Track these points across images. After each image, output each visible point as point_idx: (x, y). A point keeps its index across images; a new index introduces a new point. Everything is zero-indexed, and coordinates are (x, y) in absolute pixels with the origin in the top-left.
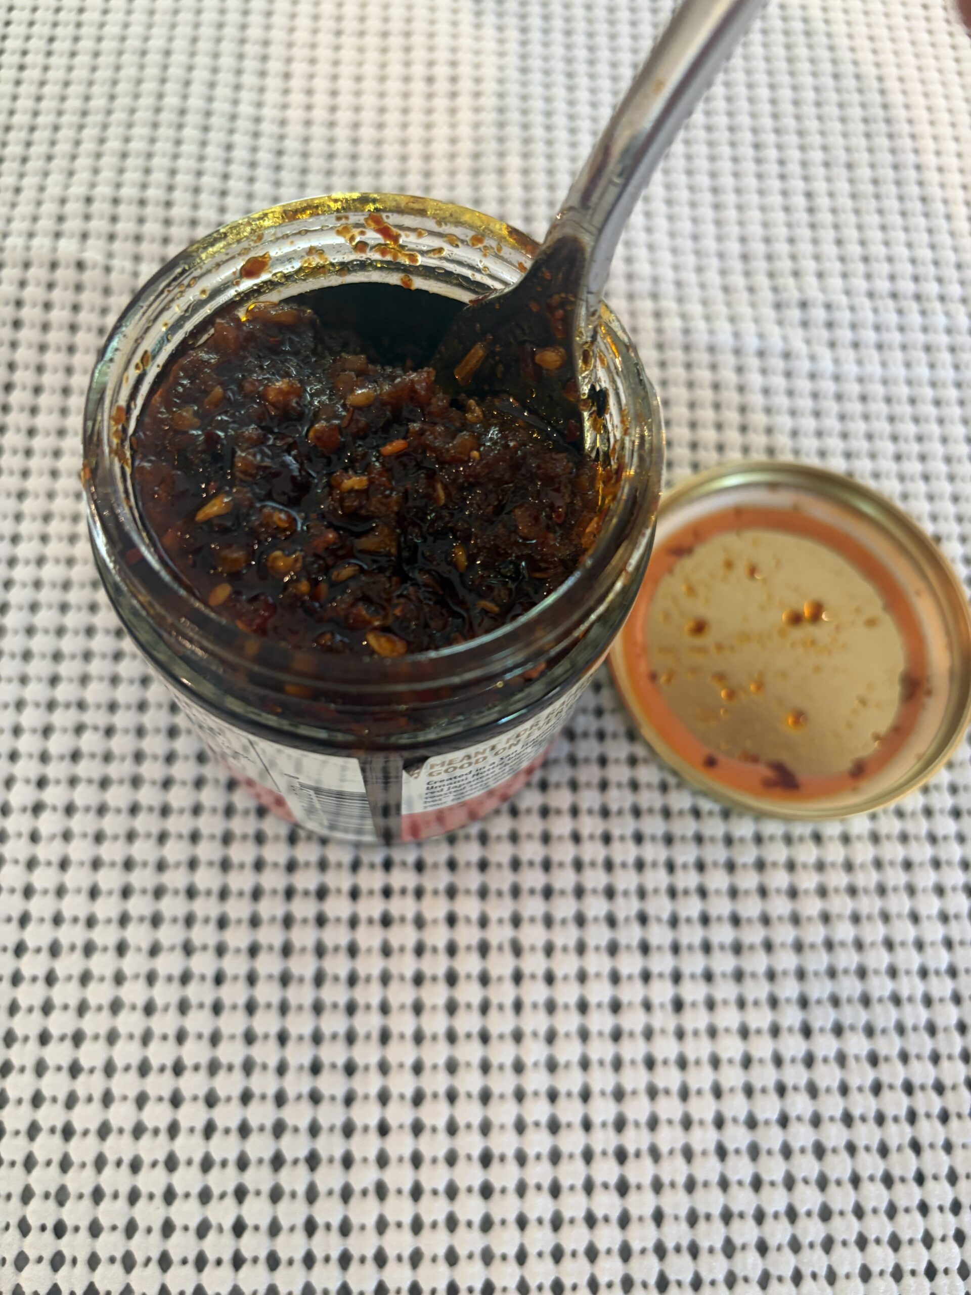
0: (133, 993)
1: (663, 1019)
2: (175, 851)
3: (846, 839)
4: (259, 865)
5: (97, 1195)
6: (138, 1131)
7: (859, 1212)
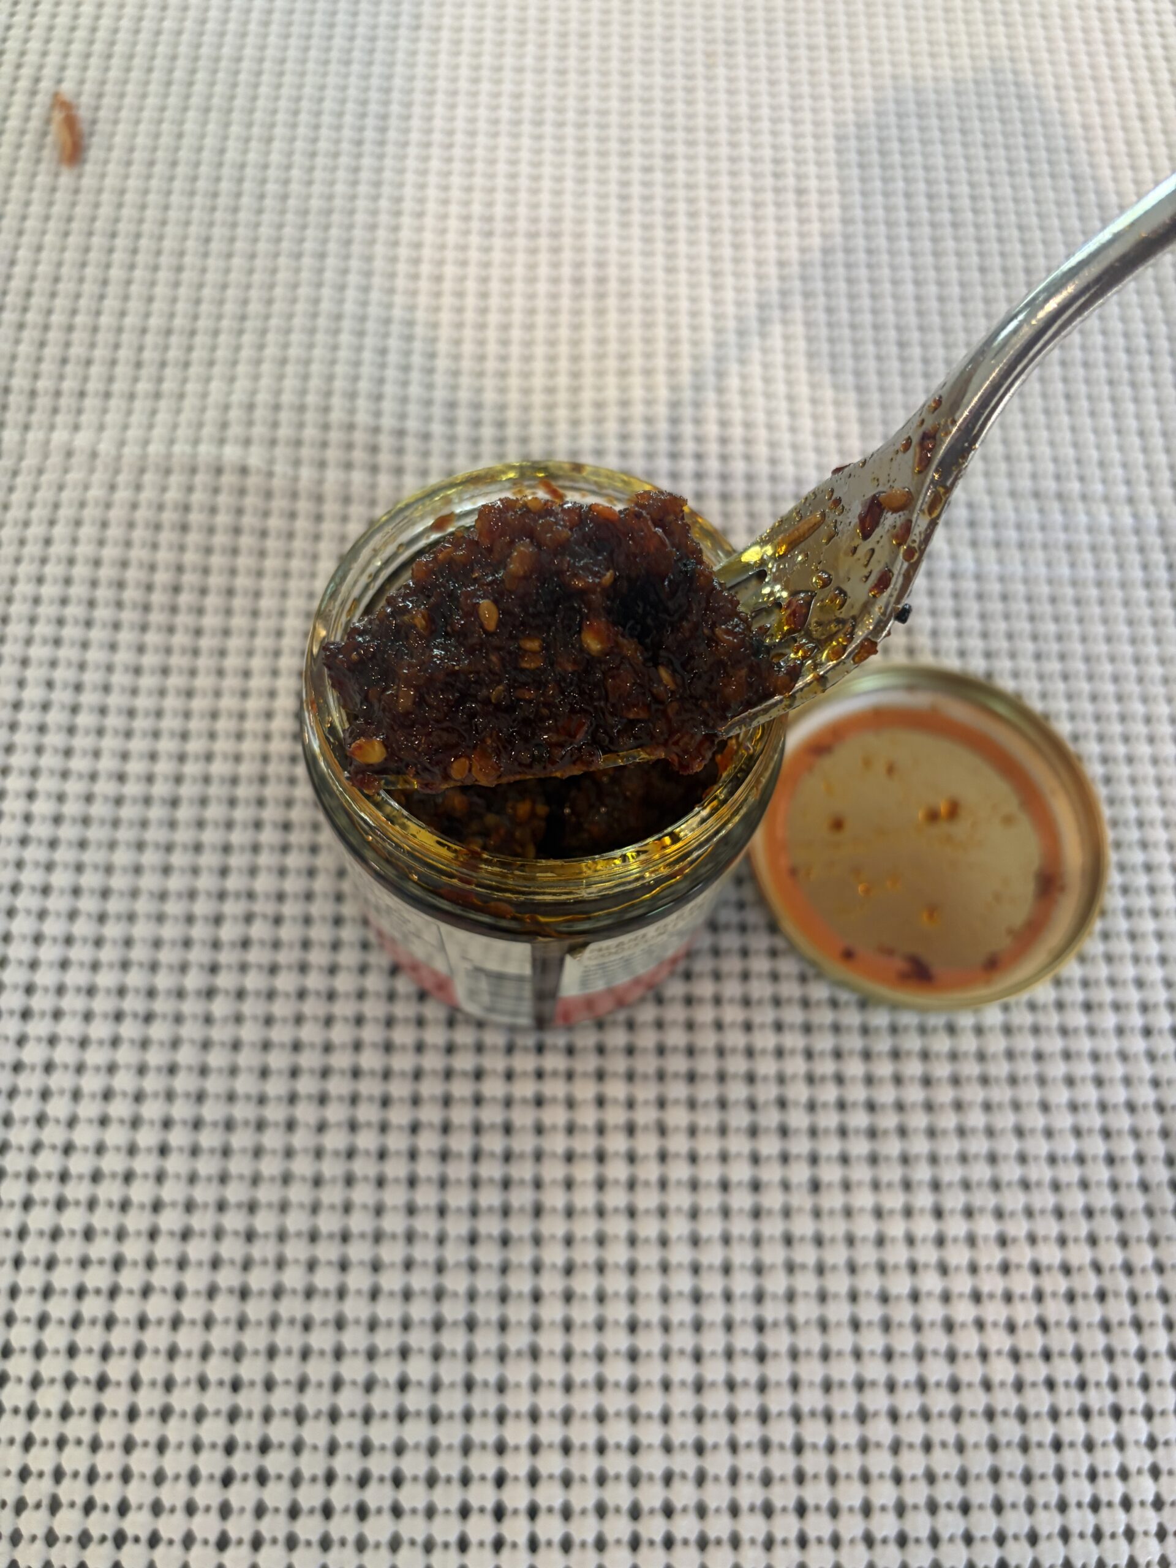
0: (302, 1166)
1: (801, 1199)
2: (340, 1034)
3: (979, 1030)
4: (420, 1048)
5: (272, 1353)
6: (309, 1293)
7: (987, 1385)
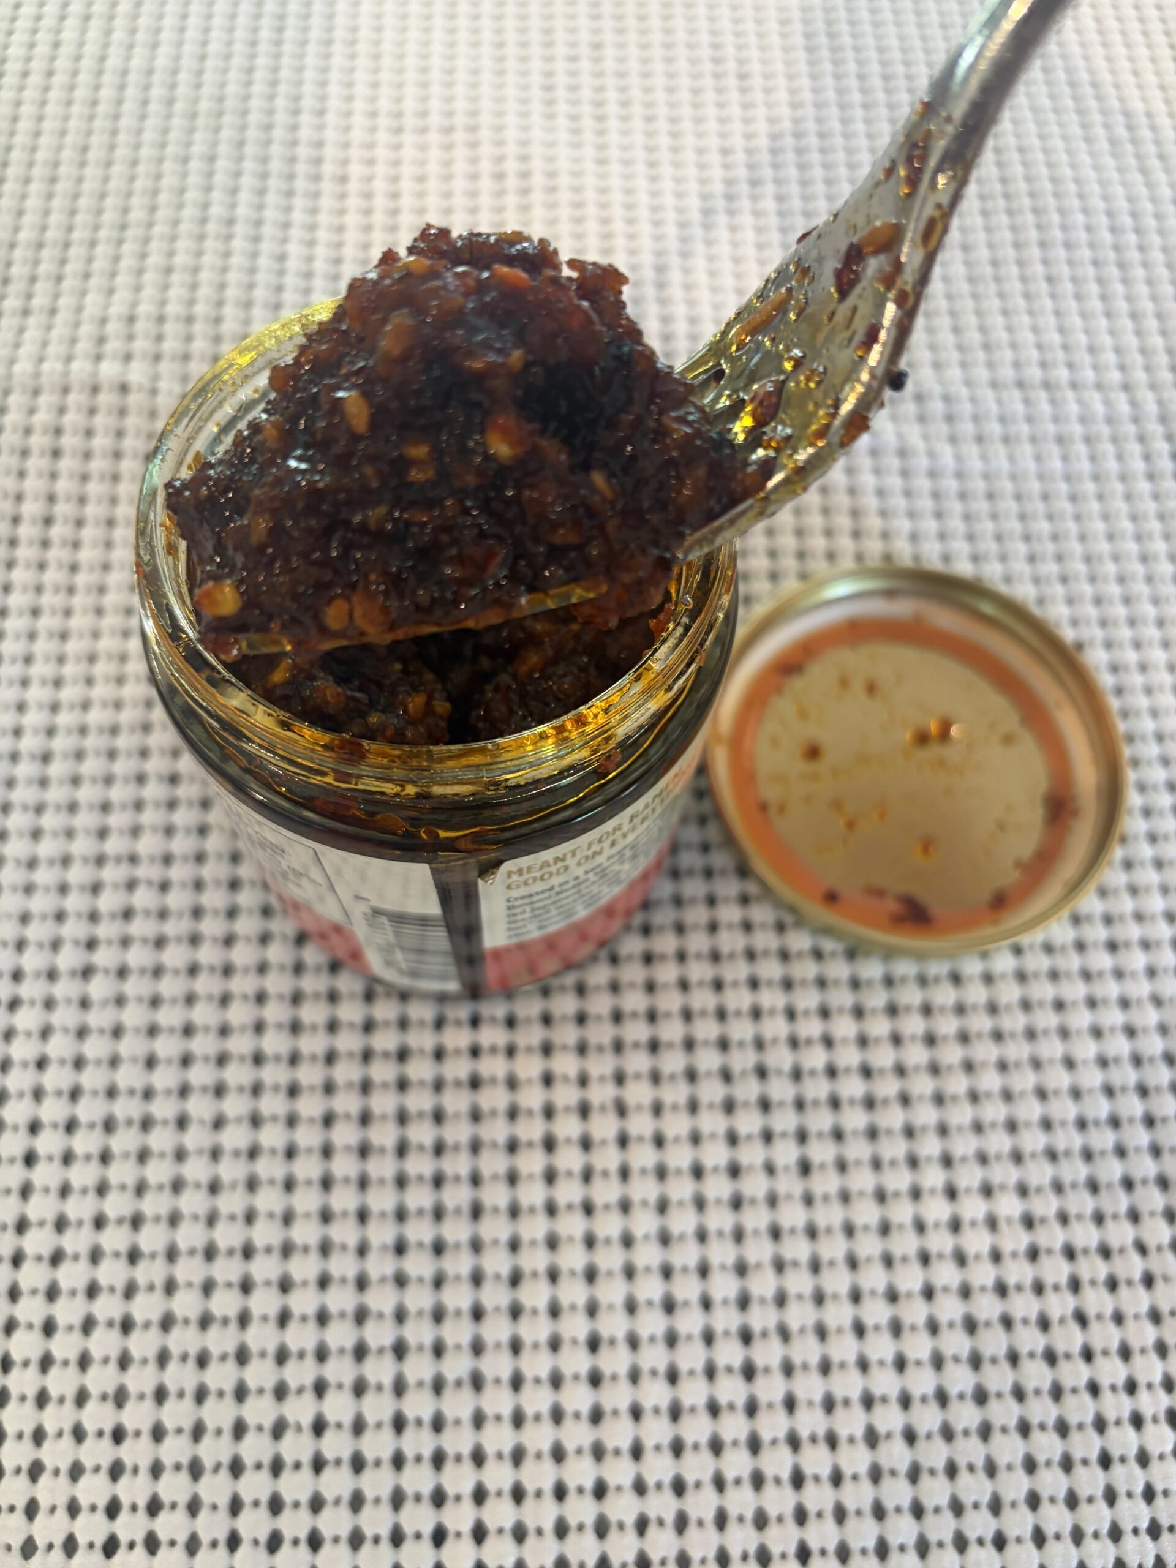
0: (196, 1170)
1: (789, 1184)
2: (239, 1014)
3: (988, 979)
4: (333, 1026)
